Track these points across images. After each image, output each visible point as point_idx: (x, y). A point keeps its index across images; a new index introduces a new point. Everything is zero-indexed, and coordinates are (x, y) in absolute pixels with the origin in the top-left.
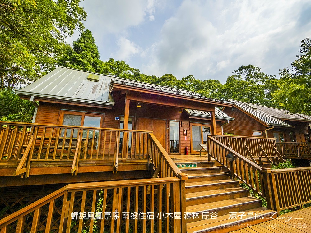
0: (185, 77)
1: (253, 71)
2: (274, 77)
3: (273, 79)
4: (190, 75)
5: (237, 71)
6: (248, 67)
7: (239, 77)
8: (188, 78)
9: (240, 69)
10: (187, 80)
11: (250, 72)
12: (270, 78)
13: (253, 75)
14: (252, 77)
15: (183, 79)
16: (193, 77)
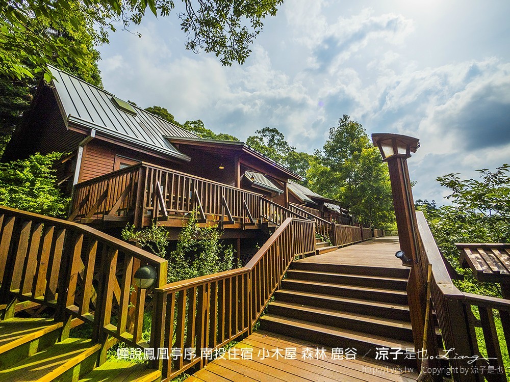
0: (190, 121)
1: (277, 137)
2: (295, 150)
3: (294, 152)
4: (199, 121)
5: (260, 132)
6: (273, 131)
7: (261, 139)
8: (195, 123)
9: (264, 131)
10: (192, 126)
11: (273, 137)
12: (292, 150)
13: (276, 142)
14: (275, 144)
15: (187, 123)
16: (202, 125)
